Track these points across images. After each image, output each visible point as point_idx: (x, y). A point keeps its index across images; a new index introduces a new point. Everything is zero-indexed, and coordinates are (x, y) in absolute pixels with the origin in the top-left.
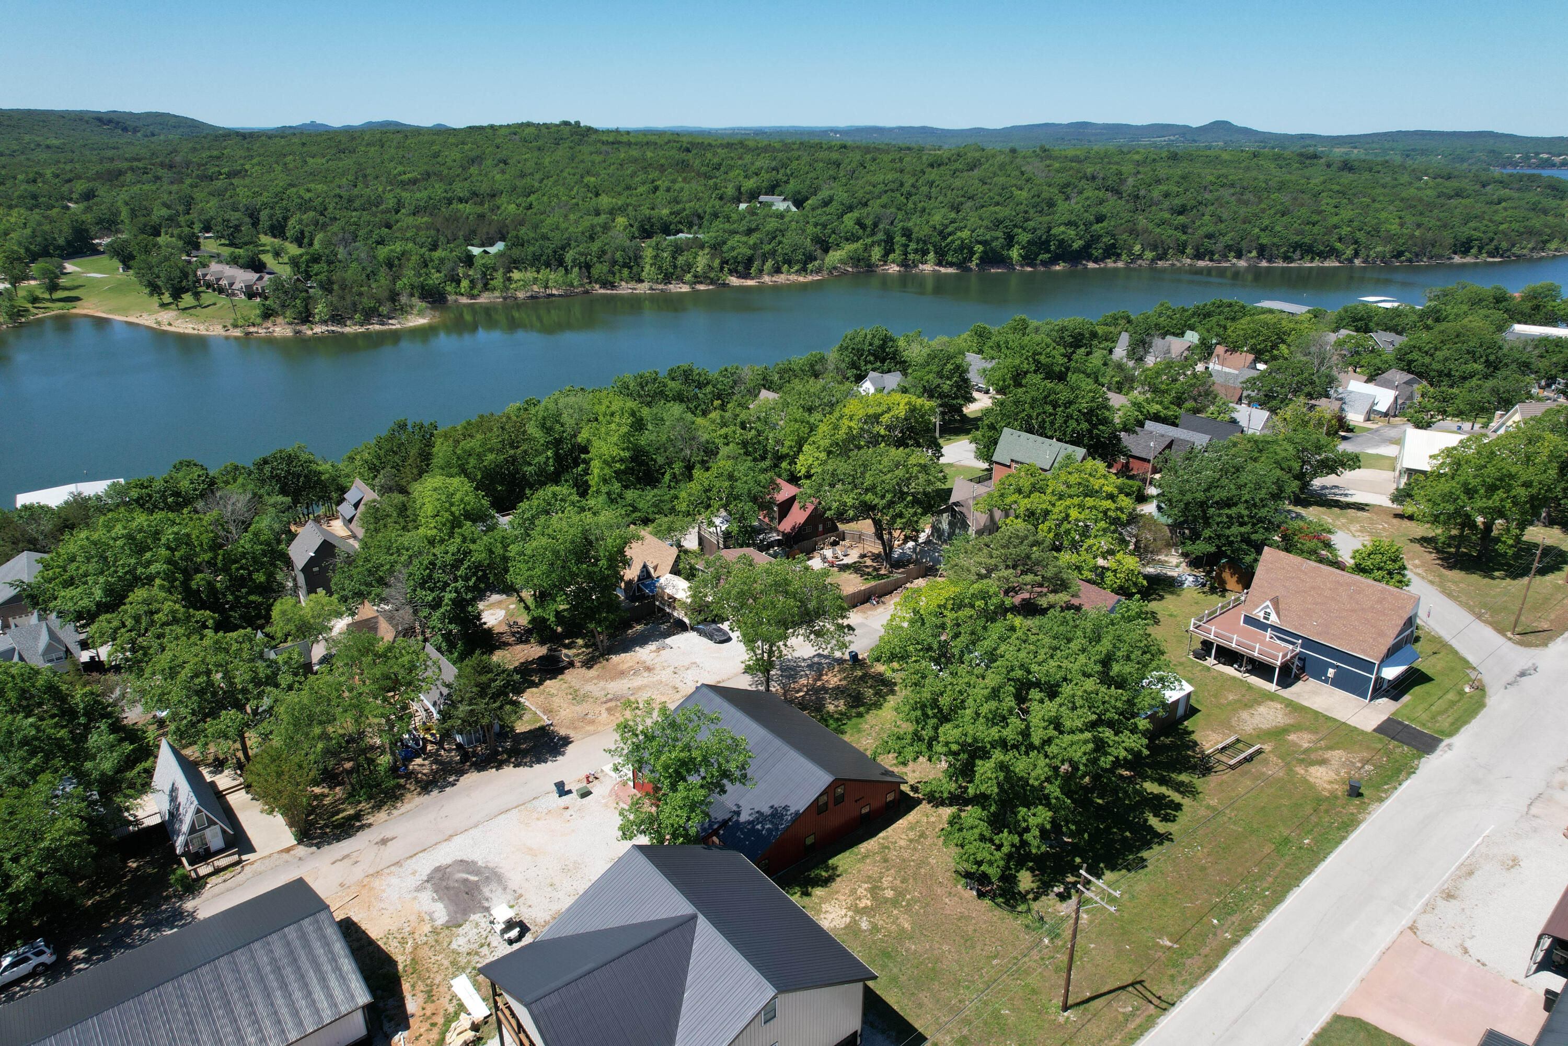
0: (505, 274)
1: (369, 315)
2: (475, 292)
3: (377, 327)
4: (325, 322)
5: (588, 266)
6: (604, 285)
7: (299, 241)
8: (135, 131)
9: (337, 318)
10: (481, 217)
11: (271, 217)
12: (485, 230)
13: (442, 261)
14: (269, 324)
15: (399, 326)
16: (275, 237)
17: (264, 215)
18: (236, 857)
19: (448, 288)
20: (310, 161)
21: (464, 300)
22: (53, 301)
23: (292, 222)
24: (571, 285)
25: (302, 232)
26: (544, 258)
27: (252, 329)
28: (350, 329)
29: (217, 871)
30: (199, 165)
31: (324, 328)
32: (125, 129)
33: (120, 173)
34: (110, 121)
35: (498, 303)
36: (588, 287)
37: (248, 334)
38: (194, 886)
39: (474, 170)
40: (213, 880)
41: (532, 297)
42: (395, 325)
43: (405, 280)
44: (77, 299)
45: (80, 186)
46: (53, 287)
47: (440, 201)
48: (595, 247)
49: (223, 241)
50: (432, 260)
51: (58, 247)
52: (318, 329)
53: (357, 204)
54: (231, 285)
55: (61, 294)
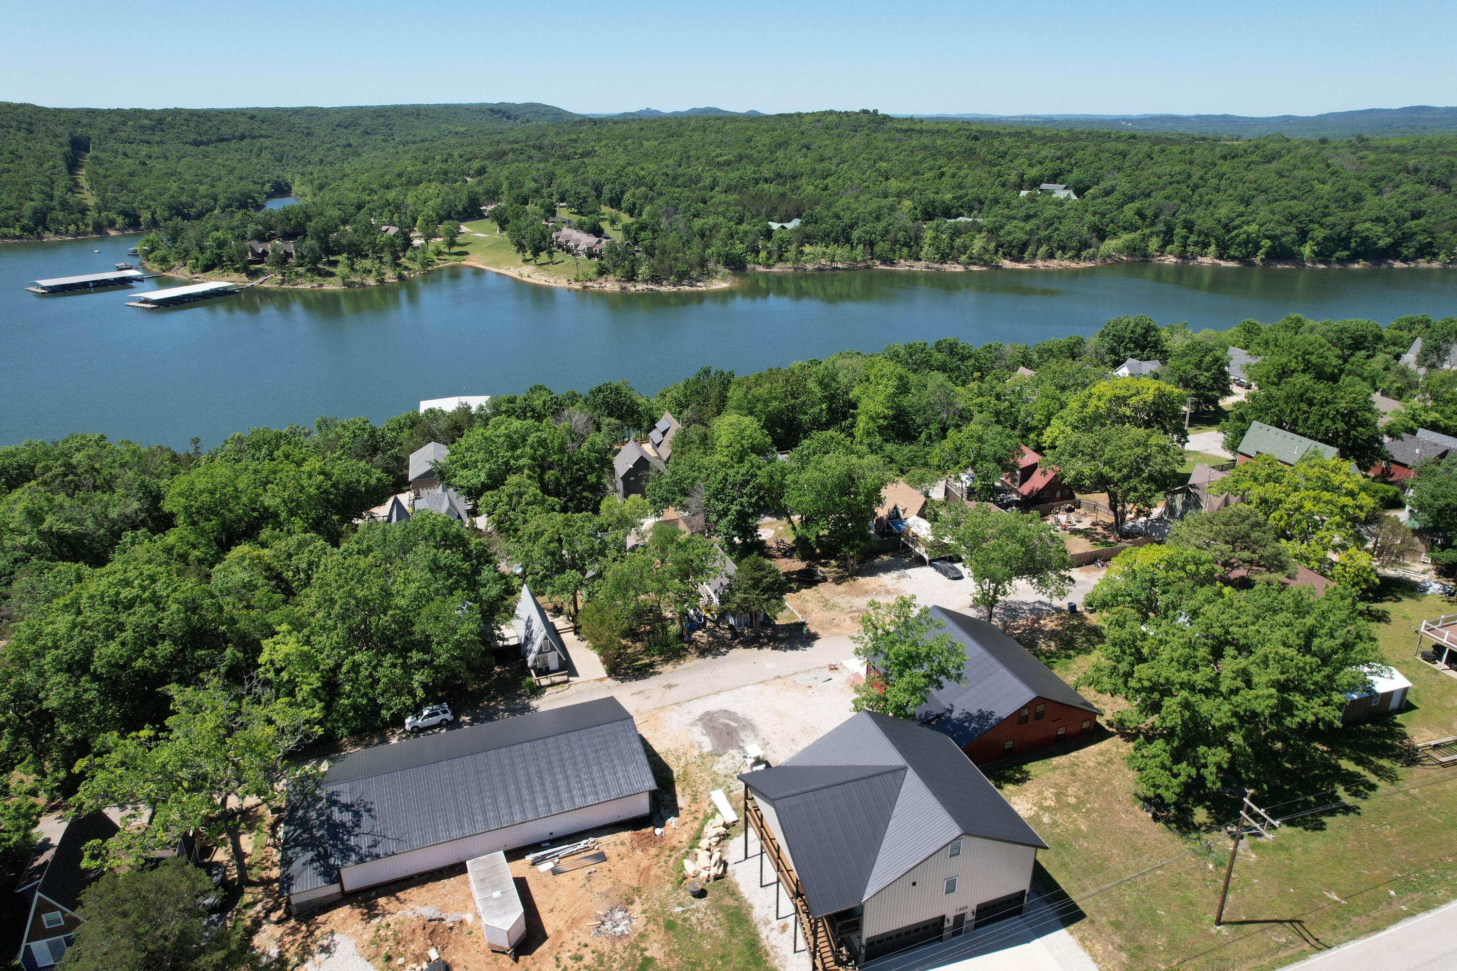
0: (798, 247)
1: (682, 277)
2: (771, 262)
3: (687, 288)
4: (645, 281)
5: (872, 244)
6: (884, 261)
7: (631, 212)
8: (516, 118)
9: (655, 279)
10: (783, 196)
11: (611, 190)
12: (784, 208)
13: (746, 233)
14: (602, 280)
15: (704, 288)
16: (612, 207)
17: (606, 190)
18: (565, 678)
19: (748, 258)
20: (646, 143)
21: (761, 269)
22: (451, 254)
23: (627, 195)
24: (855, 260)
25: (634, 204)
26: (833, 234)
27: (589, 284)
29: (553, 685)
30: (561, 147)
31: (645, 286)
32: (509, 118)
33: (504, 153)
34: (499, 111)
35: (789, 273)
36: (870, 263)
37: (585, 287)
38: (537, 691)
39: (780, 154)
40: (549, 690)
41: (819, 269)
42: (701, 287)
43: (714, 249)
44: (466, 253)
45: (476, 164)
46: (452, 244)
47: (749, 181)
48: (880, 226)
49: (573, 210)
50: (737, 233)
51: (459, 213)
52: (640, 287)
53: (680, 181)
54: (577, 246)
55: (456, 249)
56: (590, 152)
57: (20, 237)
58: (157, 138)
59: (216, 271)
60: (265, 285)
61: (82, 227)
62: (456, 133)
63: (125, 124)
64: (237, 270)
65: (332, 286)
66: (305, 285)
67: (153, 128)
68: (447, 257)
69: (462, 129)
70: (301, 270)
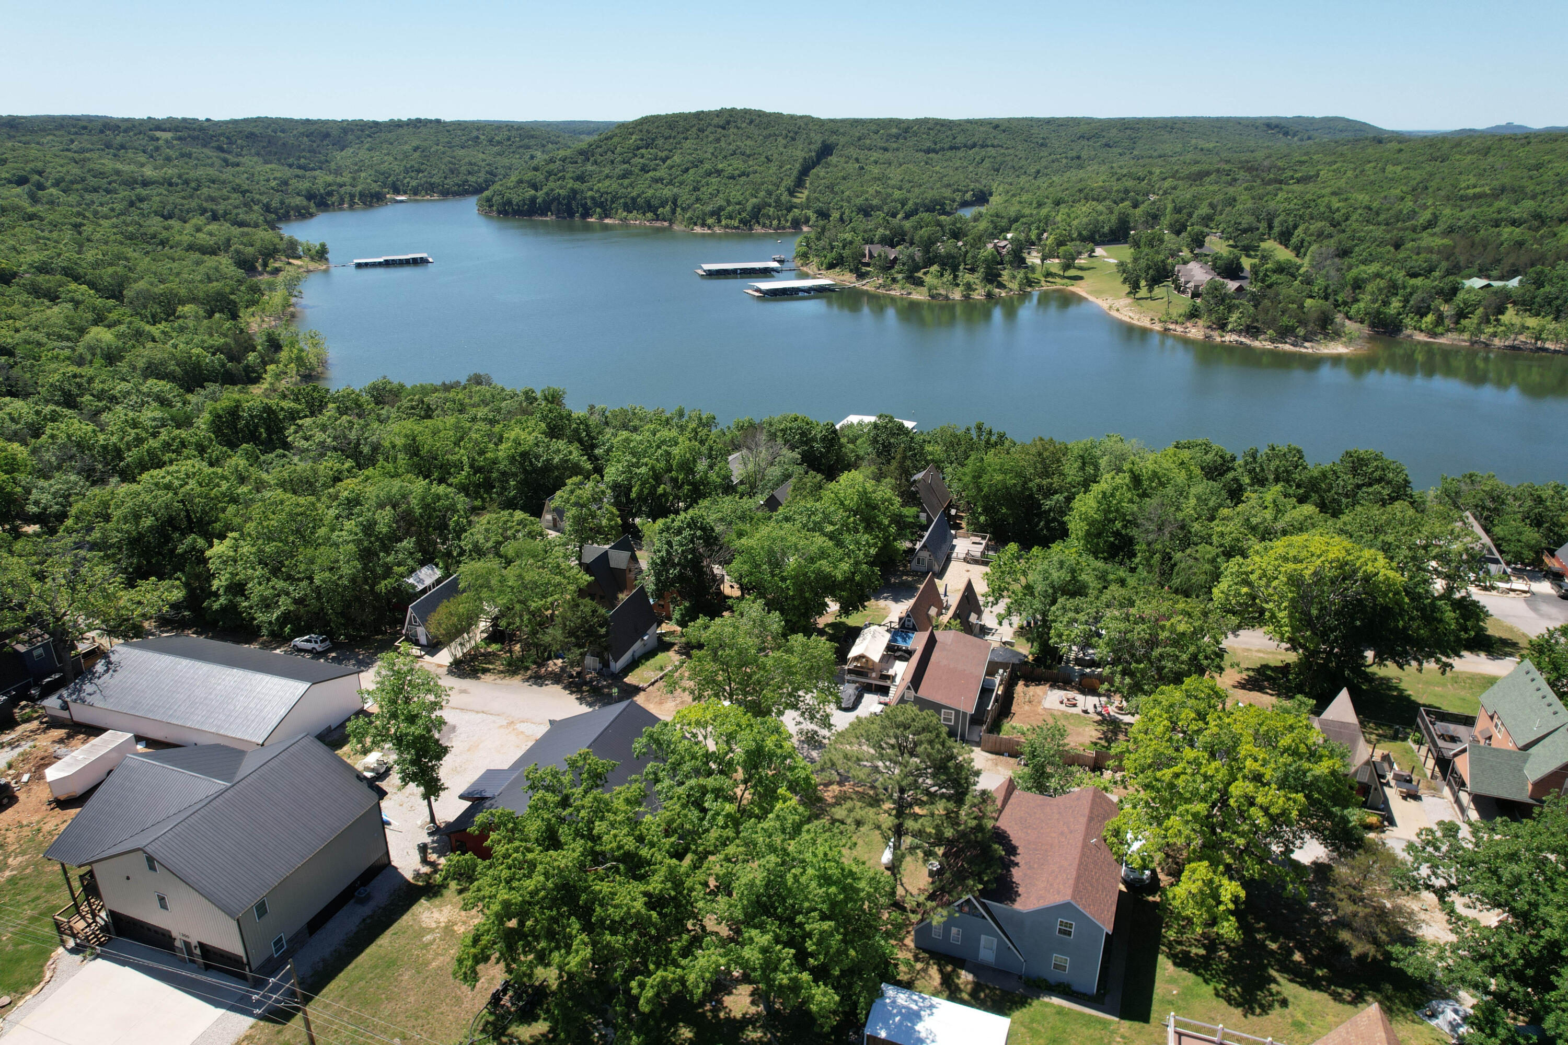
1: (1284, 333)
2: (1440, 329)
3: (1287, 347)
4: (1240, 333)
7: (1297, 251)
9: (1252, 331)
10: (1520, 244)
11: (1285, 223)
12: (1511, 261)
13: (1415, 289)
14: (1188, 324)
15: (1310, 351)
16: (1281, 243)
18: (423, 654)
19: (1407, 321)
20: (1390, 168)
21: (1421, 337)
22: (1064, 277)
23: (1299, 231)
25: (1302, 241)
26: (1559, 302)
27: (1172, 326)
28: (1261, 344)
31: (1235, 338)
32: (1287, 132)
37: (1166, 330)
41: (1513, 348)
42: (1308, 348)
43: (1362, 305)
44: (1081, 278)
46: (1067, 267)
47: (1484, 222)
49: (1231, 242)
50: (1404, 288)
52: (1230, 338)
53: (1381, 218)
55: (1072, 272)
56: (1311, 177)
57: (738, 228)
58: (895, 145)
59: (837, 270)
60: (865, 288)
61: (783, 222)
62: (1202, 150)
63: (877, 132)
64: (851, 271)
65: (919, 295)
66: (896, 292)
67: (897, 137)
68: (1058, 280)
69: (1211, 145)
70: (900, 276)
